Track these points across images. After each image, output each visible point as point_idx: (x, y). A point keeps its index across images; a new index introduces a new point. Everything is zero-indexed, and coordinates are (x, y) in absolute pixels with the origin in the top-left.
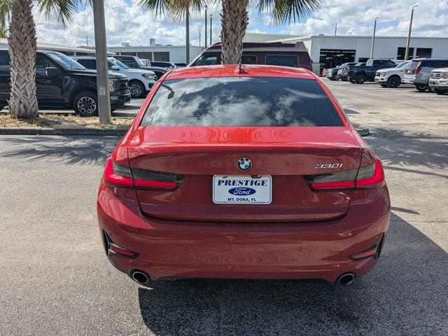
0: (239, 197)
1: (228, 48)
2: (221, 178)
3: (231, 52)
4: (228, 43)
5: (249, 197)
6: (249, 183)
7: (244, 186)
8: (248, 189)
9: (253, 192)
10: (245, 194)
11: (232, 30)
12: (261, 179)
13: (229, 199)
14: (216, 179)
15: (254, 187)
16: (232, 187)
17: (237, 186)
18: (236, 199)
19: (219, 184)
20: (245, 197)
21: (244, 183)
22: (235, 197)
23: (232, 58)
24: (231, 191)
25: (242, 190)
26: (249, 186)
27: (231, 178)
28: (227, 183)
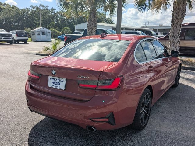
0: (56, 85)
2: (51, 77)
3: (175, 28)
4: (173, 24)
5: (58, 86)
6: (59, 80)
7: (57, 81)
8: (58, 83)
9: (60, 84)
10: (57, 85)
11: (176, 17)
12: (63, 79)
13: (52, 86)
14: (50, 77)
16: (54, 81)
17: (55, 81)
18: (54, 86)
19: (50, 79)
21: (57, 80)
22: (54, 85)
25: (57, 83)
26: (59, 82)
27: (54, 78)
28: (53, 79)
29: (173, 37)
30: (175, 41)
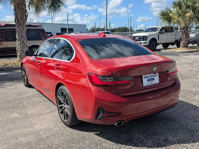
0: (150, 82)
1: (20, 27)
3: (22, 28)
4: (19, 24)
7: (151, 78)
8: (153, 79)
9: (154, 79)
10: (152, 81)
11: (21, 18)
12: (155, 74)
14: (143, 76)
15: (154, 78)
16: (148, 79)
19: (144, 78)
20: (152, 82)
22: (149, 82)
23: (22, 32)
24: (148, 80)
26: (153, 78)
27: (147, 75)
28: (146, 77)
29: (22, 38)
30: (25, 41)
